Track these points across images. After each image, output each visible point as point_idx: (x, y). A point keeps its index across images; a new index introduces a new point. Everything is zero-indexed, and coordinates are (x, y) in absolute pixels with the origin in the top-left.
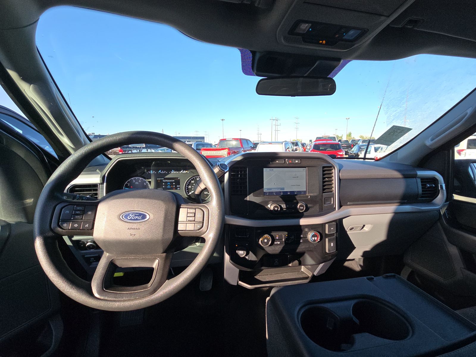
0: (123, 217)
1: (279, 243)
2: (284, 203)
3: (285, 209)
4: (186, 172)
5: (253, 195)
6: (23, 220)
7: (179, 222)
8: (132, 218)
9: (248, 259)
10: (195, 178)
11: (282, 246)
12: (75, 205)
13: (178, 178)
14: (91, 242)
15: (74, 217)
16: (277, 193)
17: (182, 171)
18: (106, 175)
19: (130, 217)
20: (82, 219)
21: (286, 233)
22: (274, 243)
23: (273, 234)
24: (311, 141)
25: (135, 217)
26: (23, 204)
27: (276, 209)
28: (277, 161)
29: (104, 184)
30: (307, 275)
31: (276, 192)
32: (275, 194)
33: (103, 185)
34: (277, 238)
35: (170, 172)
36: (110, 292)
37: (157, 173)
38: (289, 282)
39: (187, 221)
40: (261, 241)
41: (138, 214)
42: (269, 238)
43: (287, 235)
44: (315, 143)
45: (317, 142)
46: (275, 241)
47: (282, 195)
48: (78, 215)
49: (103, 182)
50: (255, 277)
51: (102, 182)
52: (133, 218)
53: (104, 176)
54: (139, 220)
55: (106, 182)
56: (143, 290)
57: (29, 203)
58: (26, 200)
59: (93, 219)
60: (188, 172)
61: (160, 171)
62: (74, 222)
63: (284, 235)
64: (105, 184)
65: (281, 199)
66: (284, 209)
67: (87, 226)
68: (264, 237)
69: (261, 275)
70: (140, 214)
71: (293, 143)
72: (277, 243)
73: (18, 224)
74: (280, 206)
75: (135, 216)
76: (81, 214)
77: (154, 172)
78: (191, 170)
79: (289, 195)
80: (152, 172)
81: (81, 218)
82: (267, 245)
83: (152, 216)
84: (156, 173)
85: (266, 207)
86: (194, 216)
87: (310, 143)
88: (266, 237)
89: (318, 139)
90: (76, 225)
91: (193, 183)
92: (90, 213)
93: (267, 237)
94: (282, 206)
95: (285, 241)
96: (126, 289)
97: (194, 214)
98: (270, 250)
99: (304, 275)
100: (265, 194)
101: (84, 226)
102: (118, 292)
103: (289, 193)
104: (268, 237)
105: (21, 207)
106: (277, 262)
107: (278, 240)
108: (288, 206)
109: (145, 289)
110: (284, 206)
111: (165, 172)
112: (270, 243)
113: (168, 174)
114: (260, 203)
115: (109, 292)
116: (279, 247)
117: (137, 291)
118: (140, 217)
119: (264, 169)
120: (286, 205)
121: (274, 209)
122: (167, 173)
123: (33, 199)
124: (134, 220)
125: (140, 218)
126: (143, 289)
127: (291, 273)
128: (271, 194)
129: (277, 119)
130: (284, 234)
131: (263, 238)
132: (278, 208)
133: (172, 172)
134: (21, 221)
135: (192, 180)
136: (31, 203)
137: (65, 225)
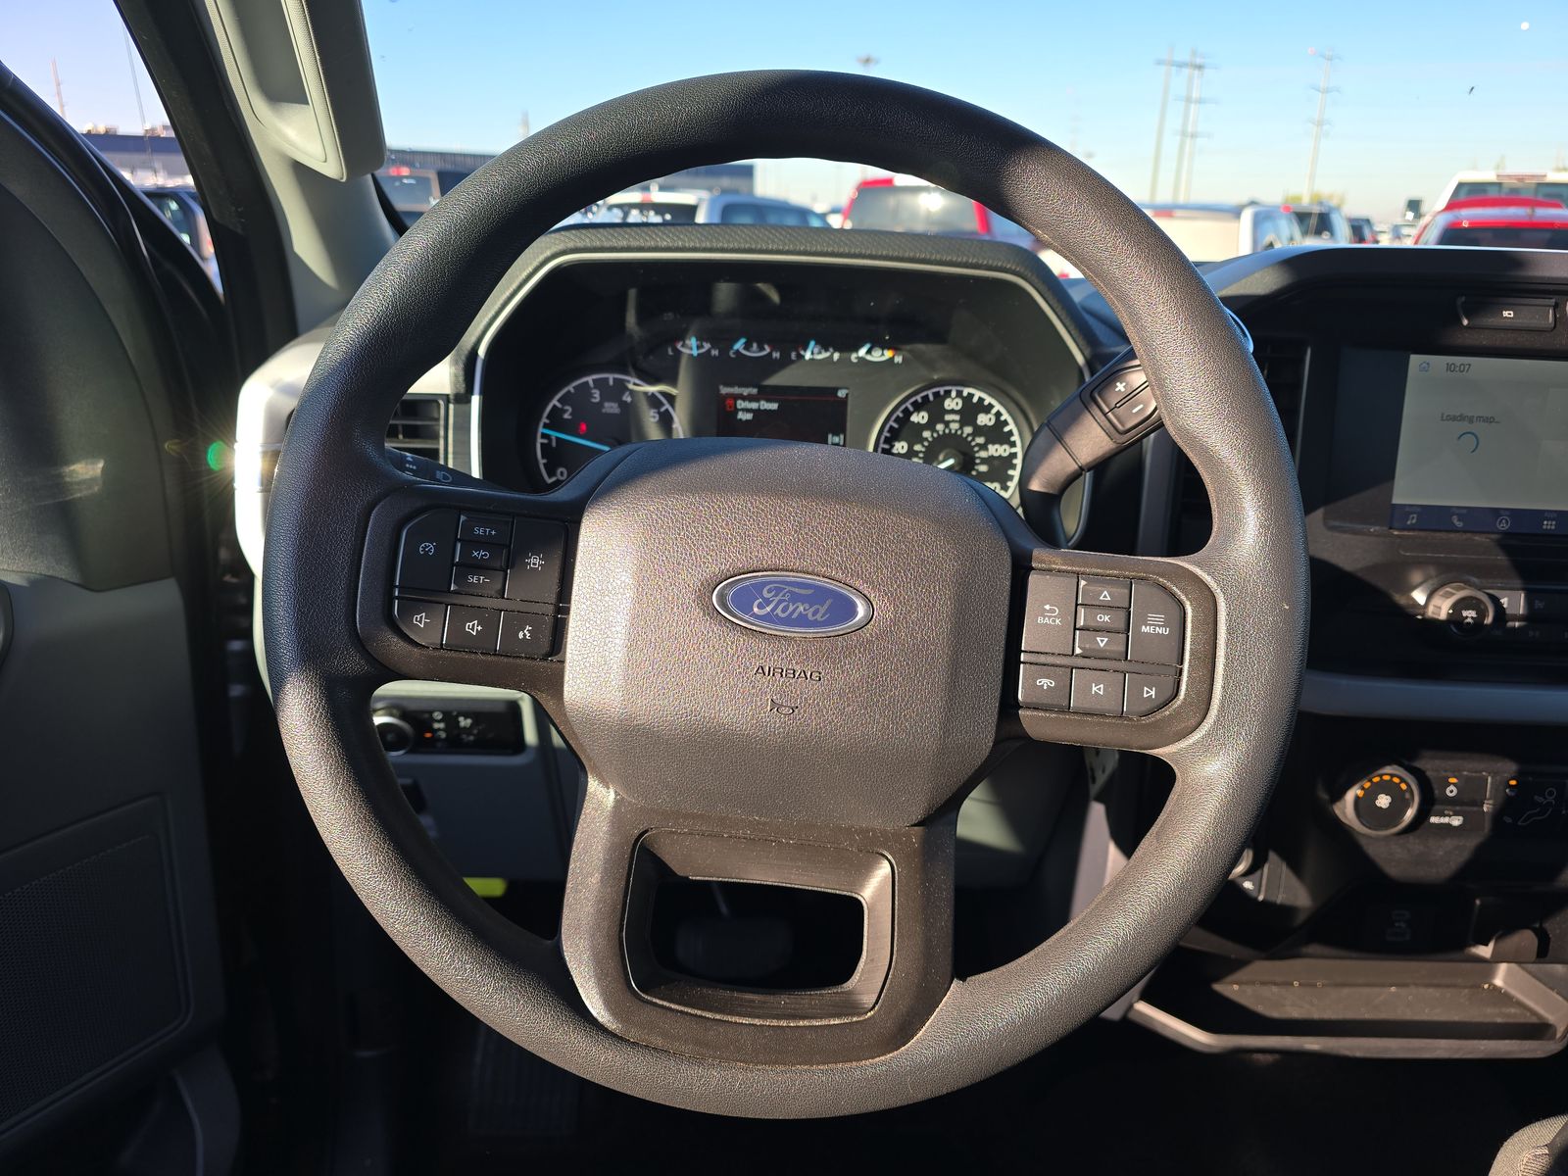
0: (730, 605)
1: (1456, 821)
2: (1518, 583)
3: (1517, 624)
4: (888, 354)
5: (1326, 518)
6: (63, 571)
7: (1023, 657)
8: (779, 611)
9: (1254, 894)
10: (936, 395)
11: (1471, 843)
12: (461, 510)
13: (836, 390)
14: (391, 715)
15: (461, 579)
16: (1477, 519)
17: (862, 352)
18: (482, 352)
19: (768, 602)
20: (503, 598)
21: (1511, 767)
22: (1427, 817)
23: (1429, 764)
24: (1414, 205)
25: (791, 608)
26: (58, 486)
27: (1470, 614)
28: (1506, 314)
29: (469, 401)
30: (1534, 1013)
31: (1470, 514)
32: (1459, 524)
33: (463, 407)
34: (1451, 791)
35: (793, 355)
36: (670, 1009)
37: (724, 352)
38: (1443, 1043)
39: (1078, 651)
40: (1357, 799)
41: (810, 592)
42: (1404, 786)
43: (1513, 783)
44: (1449, 217)
45: (1468, 216)
46: (1437, 807)
47: (1506, 534)
48: (479, 567)
49: (470, 391)
50: (1218, 987)
51: (462, 389)
52: (783, 611)
53: (473, 354)
54: (815, 624)
55: (483, 393)
56: (837, 1022)
57: (84, 482)
58: (74, 464)
59: (552, 598)
60: (898, 359)
61: (739, 345)
62: (463, 613)
63: (1496, 777)
64: (476, 400)
65: (1501, 559)
66: (1515, 618)
67: (525, 633)
68: (1376, 779)
69: (1252, 983)
70: (819, 595)
71: (1302, 217)
72: (1445, 820)
73: (41, 585)
74: (1495, 601)
75: (795, 598)
76: (497, 565)
77: (707, 346)
78: (921, 347)
79: (1548, 535)
80: (698, 348)
81: (499, 586)
82: (1387, 827)
83: (884, 609)
84: (715, 352)
85: (1401, 600)
86: (1122, 626)
87: (1410, 215)
88: (1387, 778)
89: (1469, 194)
90: (473, 627)
91: (921, 427)
92: (535, 562)
93: (1396, 780)
94: (1505, 601)
95: (1498, 816)
96: (737, 999)
97: (1122, 614)
98: (1395, 857)
99: (1513, 1010)
100: (1395, 515)
101: (511, 632)
102: (709, 1015)
103: (1548, 525)
104: (1402, 780)
105: (50, 502)
106: (1403, 925)
107: (1452, 802)
108: (1539, 605)
109: (847, 1015)
110: (1515, 602)
111: (770, 354)
112: (1410, 814)
113: (785, 362)
114: (1360, 574)
115: (662, 1007)
116: (1449, 843)
117: (806, 1023)
118: (822, 610)
119: (1415, 360)
120: (1526, 597)
121: (1455, 620)
122: (776, 355)
123: (101, 465)
124: (788, 622)
125: (818, 617)
126: (839, 1016)
127: (1431, 990)
128: (1434, 518)
129: (1198, 61)
130: (1494, 774)
131: (1367, 785)
132: (1482, 614)
133: (808, 356)
134: (50, 573)
135: (918, 407)
136: (93, 480)
137: (421, 620)
